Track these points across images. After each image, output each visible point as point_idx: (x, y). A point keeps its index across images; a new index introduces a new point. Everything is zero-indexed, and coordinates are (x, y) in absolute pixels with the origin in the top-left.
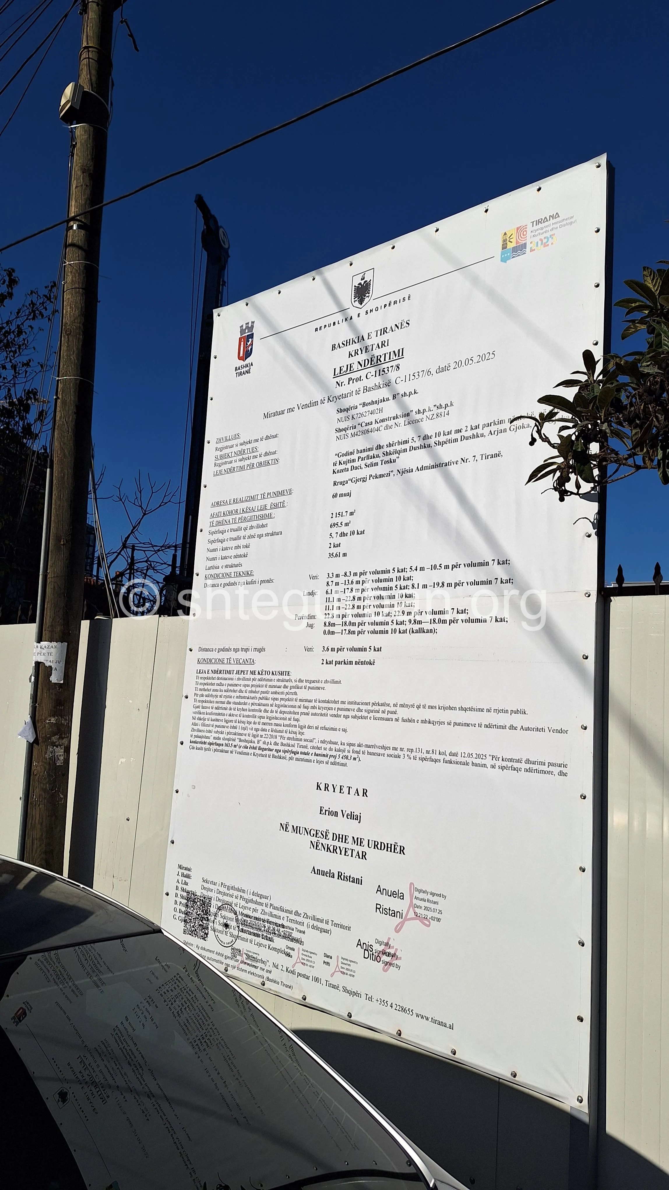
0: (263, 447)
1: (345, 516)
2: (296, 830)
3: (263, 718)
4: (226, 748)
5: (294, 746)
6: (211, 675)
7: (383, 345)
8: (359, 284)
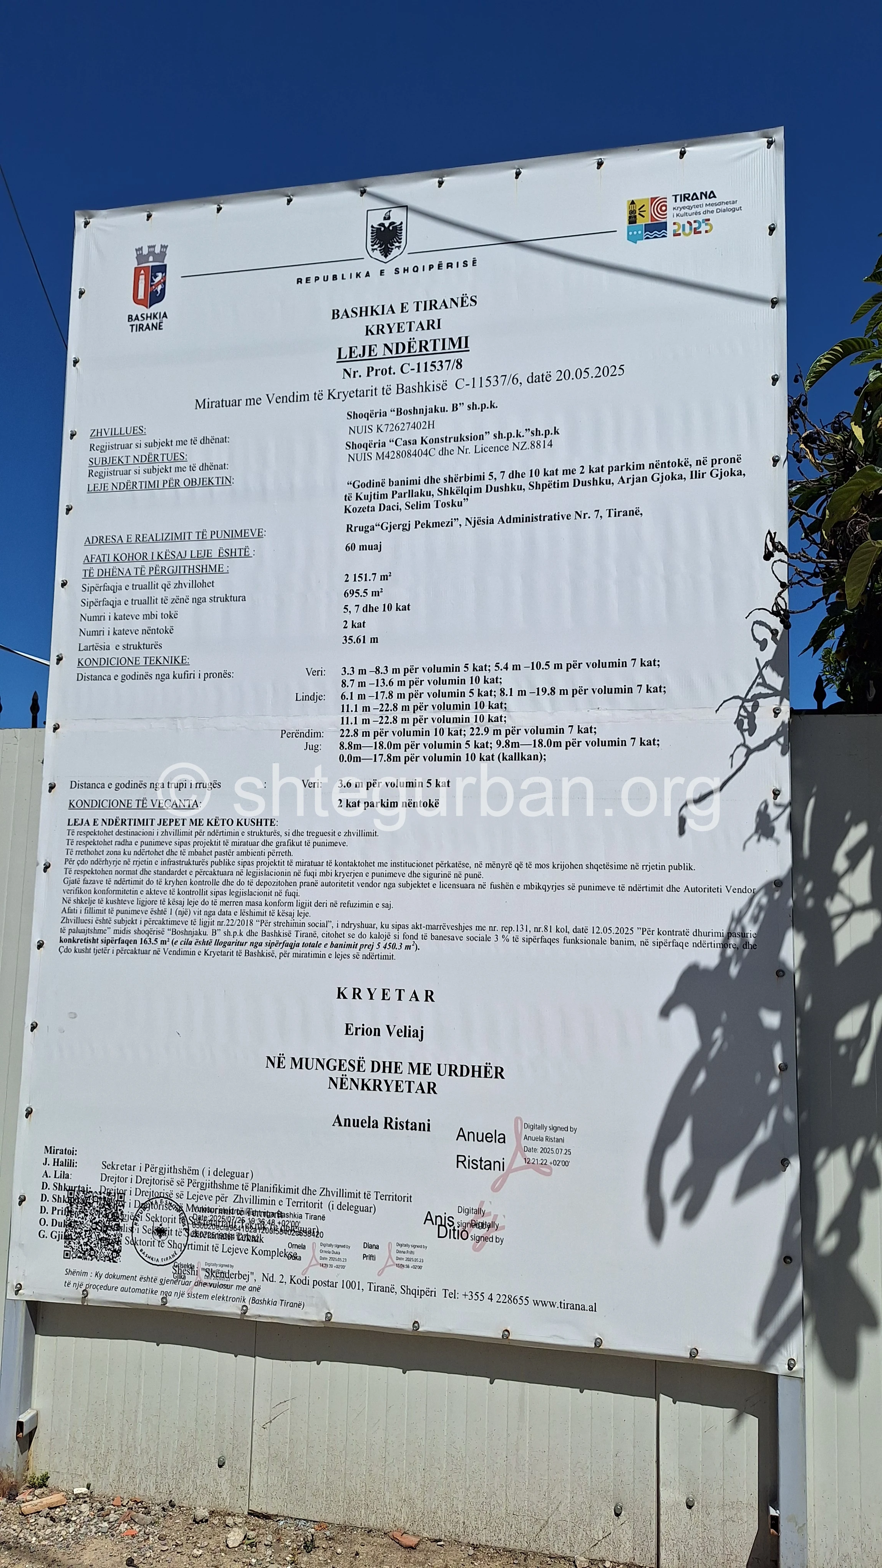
0: (196, 455)
1: (372, 580)
2: (300, 1063)
3: (223, 893)
4: (144, 947)
5: (289, 935)
6: (101, 828)
7: (430, 325)
8: (379, 225)
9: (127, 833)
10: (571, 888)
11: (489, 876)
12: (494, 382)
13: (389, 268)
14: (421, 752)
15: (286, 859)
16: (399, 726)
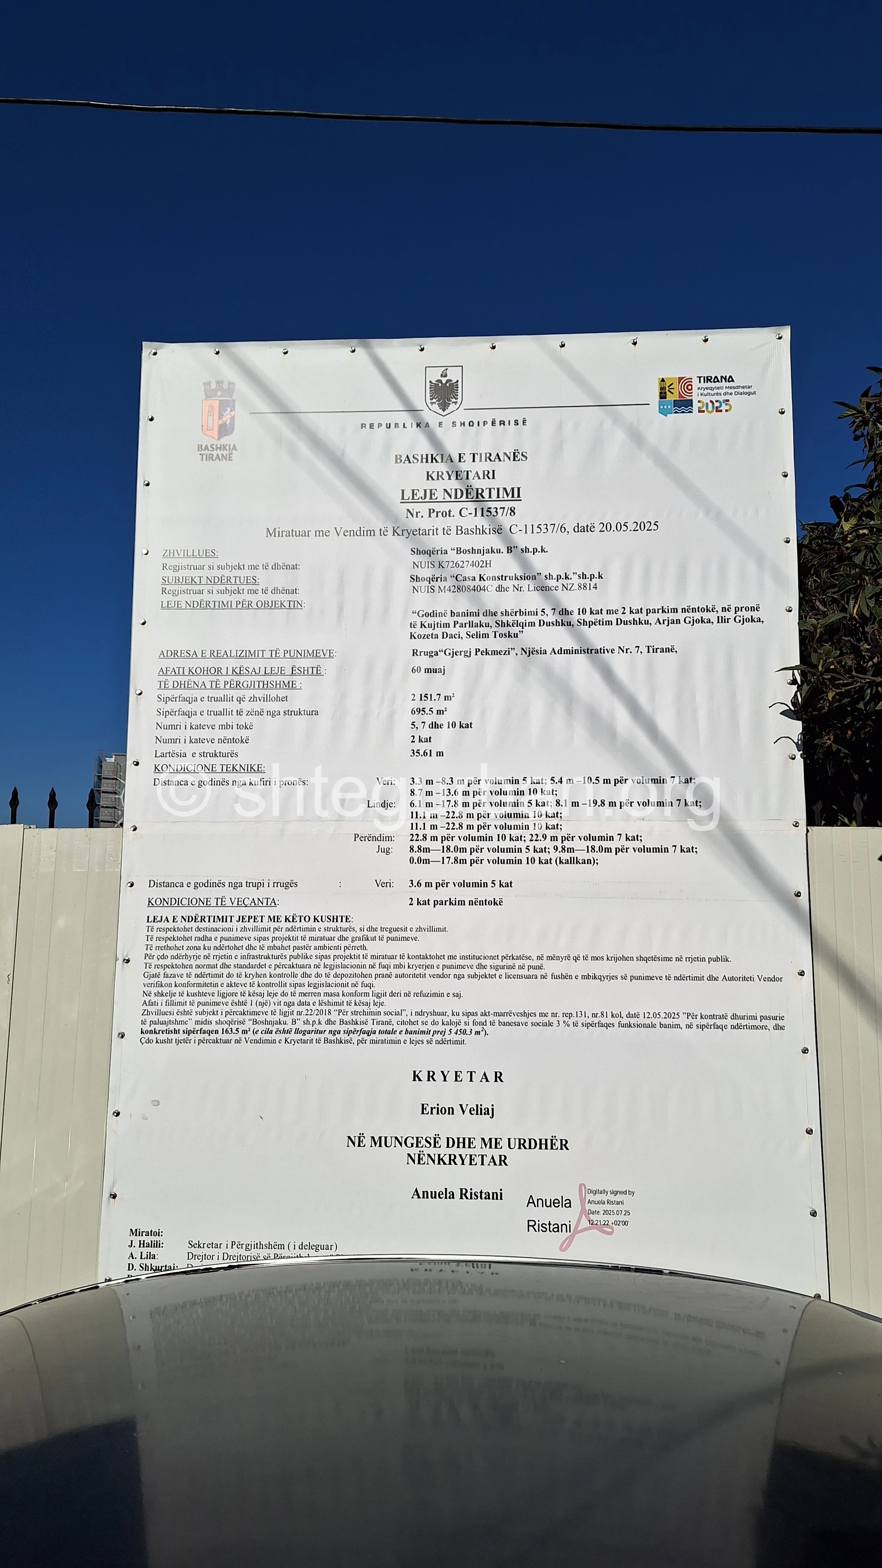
0: (268, 579)
1: (437, 700)
2: (379, 1142)
3: (302, 985)
4: (225, 1037)
5: (365, 1023)
6: (180, 924)
7: (486, 475)
8: (437, 381)
9: (206, 929)
10: (624, 978)
11: (551, 967)
12: (544, 530)
13: (447, 421)
14: (485, 855)
15: (361, 952)
16: (465, 832)
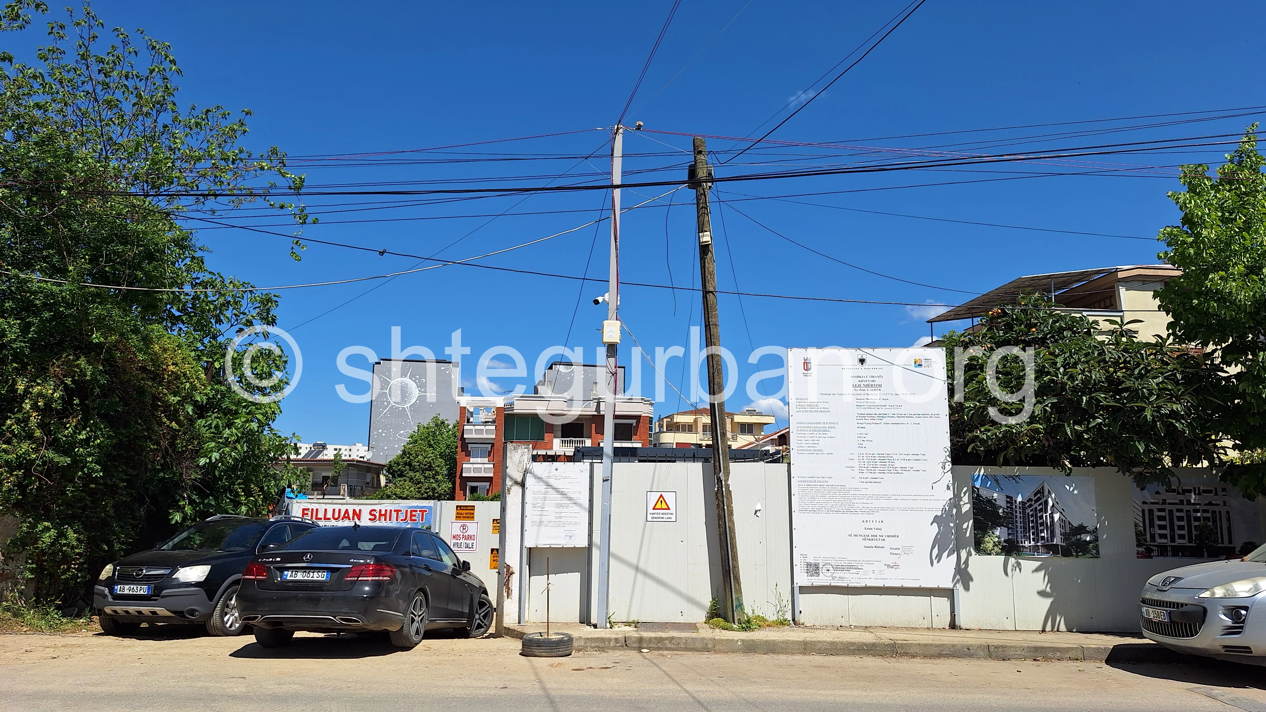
0: (821, 405)
1: (864, 435)
3: (835, 501)
4: (818, 512)
5: (851, 509)
6: (806, 486)
7: (873, 381)
9: (812, 488)
10: (910, 500)
11: (893, 497)
12: (887, 394)
13: (863, 368)
14: (877, 471)
16: (872, 466)
